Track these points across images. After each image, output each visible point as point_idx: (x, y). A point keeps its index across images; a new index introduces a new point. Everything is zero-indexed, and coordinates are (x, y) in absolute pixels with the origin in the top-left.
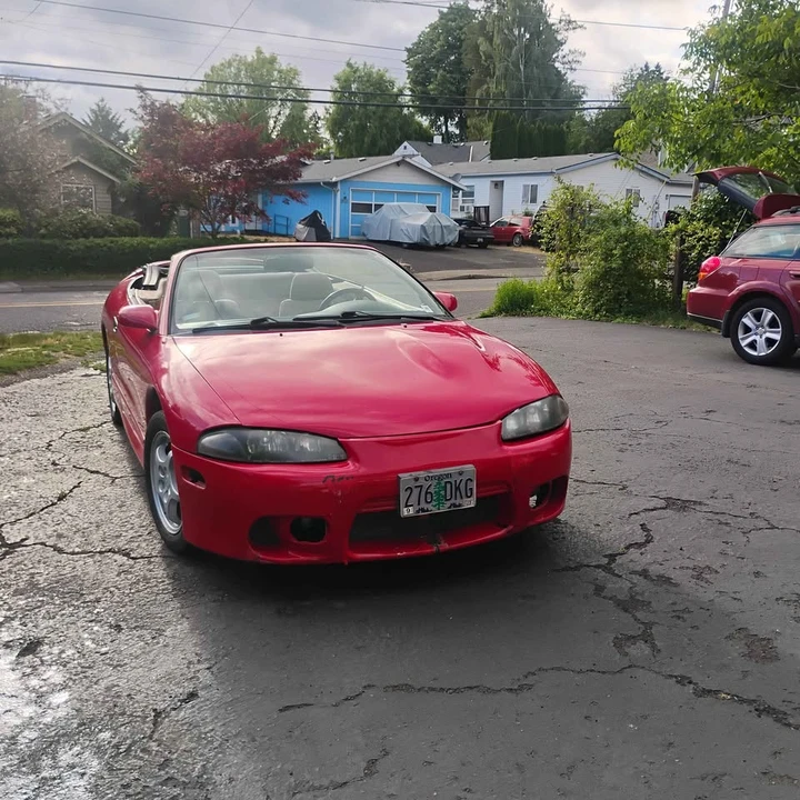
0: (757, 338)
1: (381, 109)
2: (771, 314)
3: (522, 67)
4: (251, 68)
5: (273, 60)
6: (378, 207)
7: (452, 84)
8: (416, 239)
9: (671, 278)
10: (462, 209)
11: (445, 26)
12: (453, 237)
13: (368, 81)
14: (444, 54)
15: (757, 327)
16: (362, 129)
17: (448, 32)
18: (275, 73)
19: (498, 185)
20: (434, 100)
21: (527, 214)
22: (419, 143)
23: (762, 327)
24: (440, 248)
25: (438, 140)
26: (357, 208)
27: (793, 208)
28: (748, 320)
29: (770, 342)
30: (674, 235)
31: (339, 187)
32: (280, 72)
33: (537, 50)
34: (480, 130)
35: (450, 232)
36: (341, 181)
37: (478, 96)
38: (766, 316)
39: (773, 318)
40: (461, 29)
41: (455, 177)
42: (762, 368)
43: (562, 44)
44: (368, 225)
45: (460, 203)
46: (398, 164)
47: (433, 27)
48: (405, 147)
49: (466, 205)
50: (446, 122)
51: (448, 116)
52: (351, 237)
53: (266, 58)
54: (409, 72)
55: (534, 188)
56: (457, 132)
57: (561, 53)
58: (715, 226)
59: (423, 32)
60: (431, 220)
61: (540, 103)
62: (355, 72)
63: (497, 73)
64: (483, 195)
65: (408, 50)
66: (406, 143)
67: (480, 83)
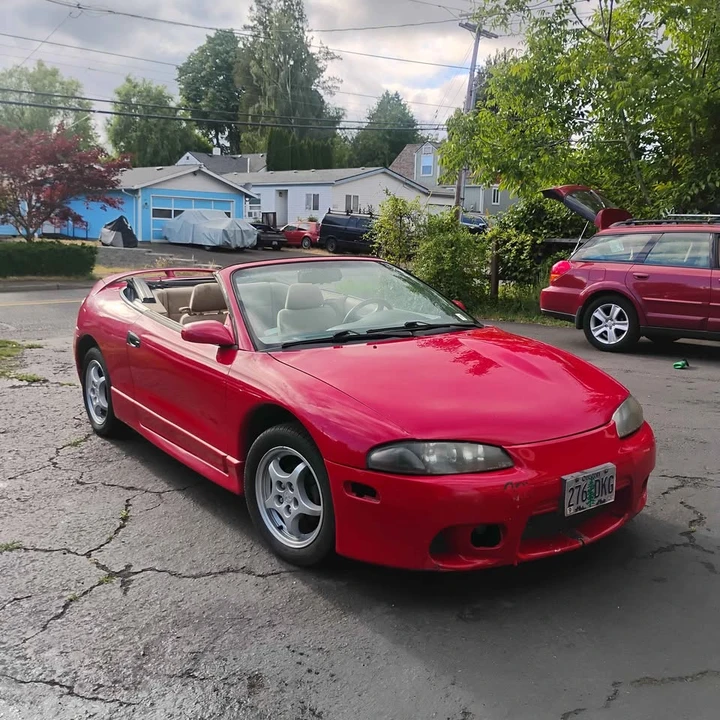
0: (607, 329)
1: (162, 121)
2: (618, 309)
3: (289, 90)
4: (31, 79)
5: (54, 73)
6: (178, 213)
7: (222, 101)
8: (218, 242)
9: (488, 277)
10: (250, 214)
11: (213, 50)
12: (251, 241)
13: (148, 96)
14: (213, 75)
15: (607, 321)
16: (143, 140)
17: (217, 55)
18: (57, 84)
19: (283, 194)
20: (205, 115)
21: (311, 220)
22: (198, 154)
23: (611, 320)
24: (239, 250)
25: (217, 151)
26: (158, 213)
27: (627, 220)
28: (599, 314)
29: (619, 332)
30: (490, 241)
31: (140, 194)
32: (61, 84)
33: (302, 75)
34: (253, 144)
35: (249, 236)
36: (142, 188)
37: (251, 111)
38: (614, 310)
39: (621, 313)
40: (228, 53)
41: (246, 186)
42: (613, 355)
43: (322, 71)
44: (169, 230)
45: (248, 210)
46: (194, 173)
47: (202, 50)
48: (188, 158)
49: (253, 211)
50: (216, 136)
51: (219, 129)
52: (152, 240)
53: (48, 71)
54: (181, 89)
55: (316, 197)
56: (228, 144)
57: (322, 79)
58: (526, 233)
59: (192, 54)
60: (232, 224)
61: (306, 122)
62: (135, 87)
63: (269, 93)
64: (269, 203)
65: (180, 69)
66: (188, 154)
67: (252, 101)
